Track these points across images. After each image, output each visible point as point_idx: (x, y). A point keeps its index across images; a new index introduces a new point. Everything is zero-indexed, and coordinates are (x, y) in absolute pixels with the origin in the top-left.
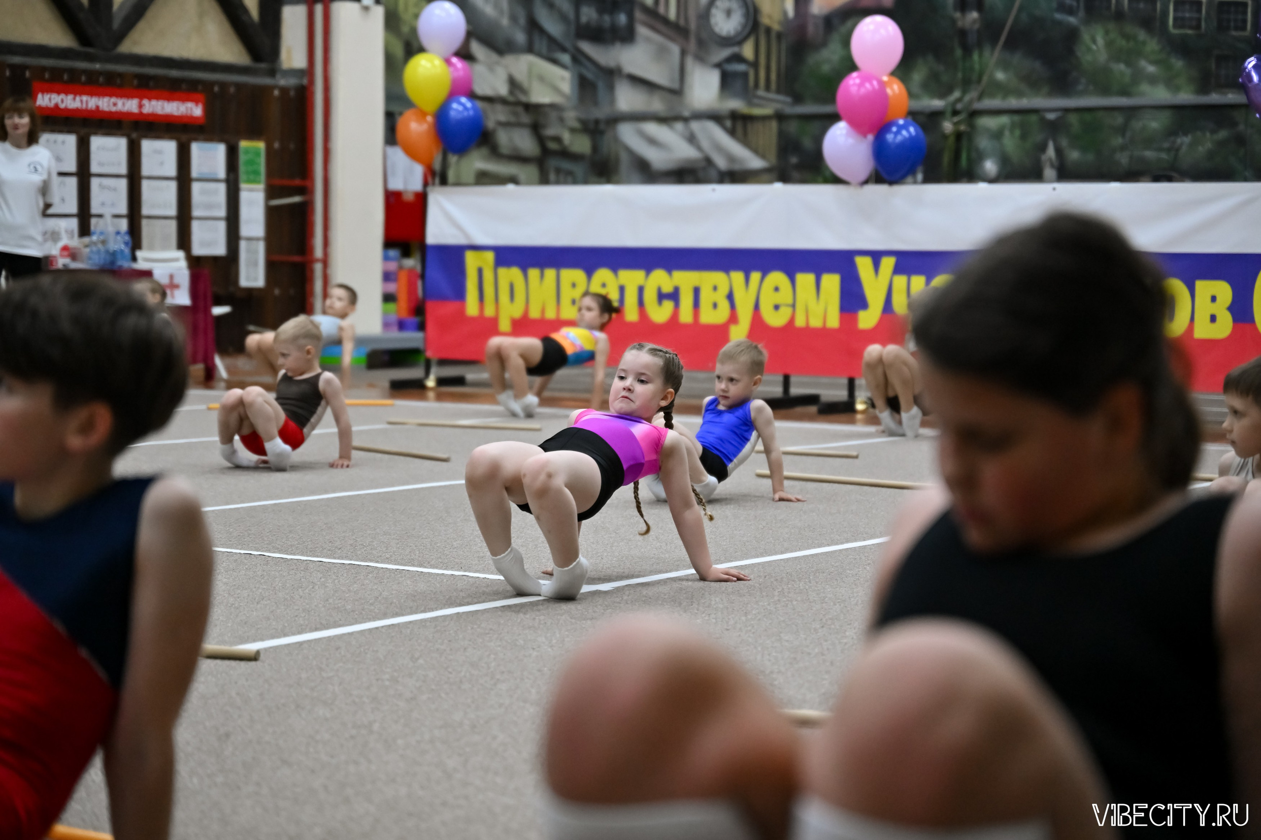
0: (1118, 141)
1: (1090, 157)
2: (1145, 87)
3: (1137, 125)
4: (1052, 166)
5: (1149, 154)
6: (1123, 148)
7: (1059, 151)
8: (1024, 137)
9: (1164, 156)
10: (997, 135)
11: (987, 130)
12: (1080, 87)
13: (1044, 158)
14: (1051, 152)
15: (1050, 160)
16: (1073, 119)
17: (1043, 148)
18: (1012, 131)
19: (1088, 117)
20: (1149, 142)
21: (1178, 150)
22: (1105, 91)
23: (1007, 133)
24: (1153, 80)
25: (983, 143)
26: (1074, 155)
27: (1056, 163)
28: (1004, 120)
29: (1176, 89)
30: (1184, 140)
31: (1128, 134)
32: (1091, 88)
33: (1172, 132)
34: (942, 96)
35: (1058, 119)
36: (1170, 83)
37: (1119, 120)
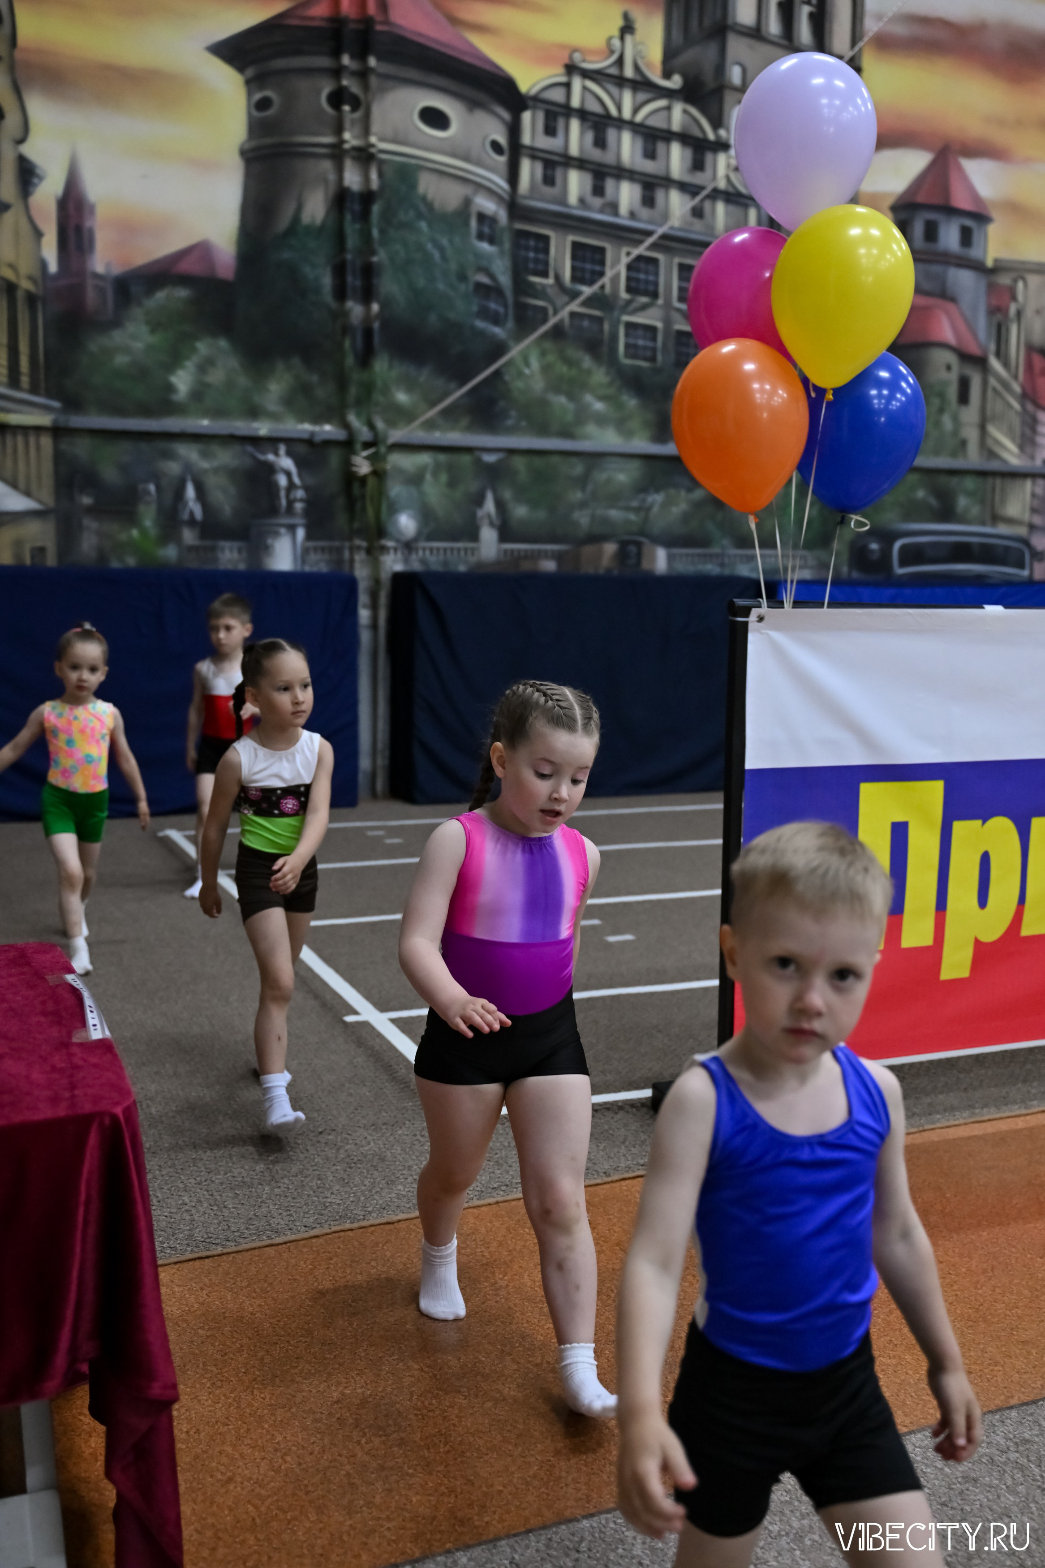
0: (577, 495)
1: (541, 515)
2: (591, 428)
3: (601, 476)
4: (492, 524)
5: (614, 514)
6: (583, 505)
7: (500, 505)
8: (452, 484)
9: (632, 517)
10: (415, 480)
11: (399, 471)
12: (510, 422)
13: (480, 513)
14: (490, 505)
15: (489, 516)
16: (519, 463)
17: (479, 501)
18: (435, 475)
19: (538, 461)
20: (614, 498)
21: (649, 509)
22: (543, 430)
23: (428, 477)
24: (601, 420)
25: (396, 490)
26: (520, 511)
27: (497, 522)
28: (424, 459)
29: (628, 434)
30: (656, 499)
31: (590, 488)
32: (524, 423)
33: (643, 487)
34: (318, 420)
35: (499, 461)
36: (621, 425)
37: (578, 469)
